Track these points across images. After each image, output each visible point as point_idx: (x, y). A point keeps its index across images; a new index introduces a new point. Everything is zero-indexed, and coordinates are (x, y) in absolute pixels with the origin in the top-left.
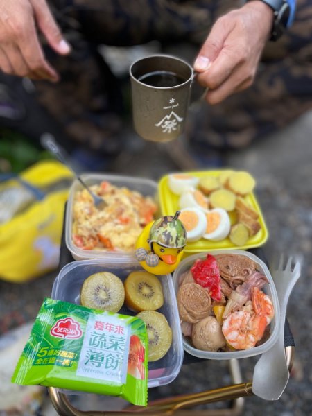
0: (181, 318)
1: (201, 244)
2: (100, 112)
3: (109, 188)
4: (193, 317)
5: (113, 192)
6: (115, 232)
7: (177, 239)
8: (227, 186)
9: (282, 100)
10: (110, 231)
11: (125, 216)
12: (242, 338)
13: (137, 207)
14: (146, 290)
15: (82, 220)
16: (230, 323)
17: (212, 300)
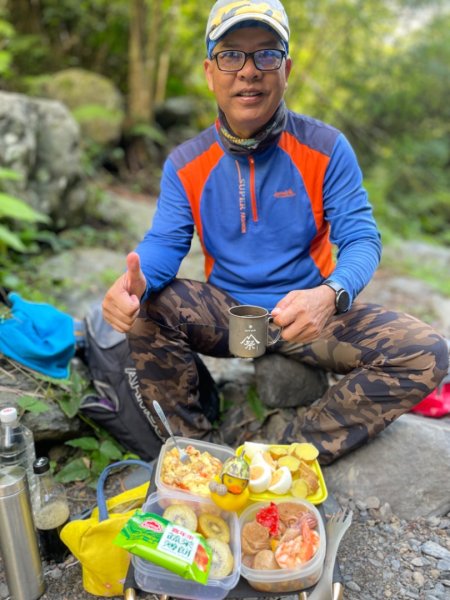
0: (242, 550)
1: (266, 496)
2: (192, 409)
3: (194, 451)
4: (253, 548)
5: (196, 455)
6: (195, 482)
7: (242, 470)
8: (294, 454)
9: (363, 404)
10: (190, 481)
11: (205, 471)
12: (290, 561)
13: (216, 468)
14: (215, 528)
15: (169, 470)
16: (282, 549)
17: (270, 535)
